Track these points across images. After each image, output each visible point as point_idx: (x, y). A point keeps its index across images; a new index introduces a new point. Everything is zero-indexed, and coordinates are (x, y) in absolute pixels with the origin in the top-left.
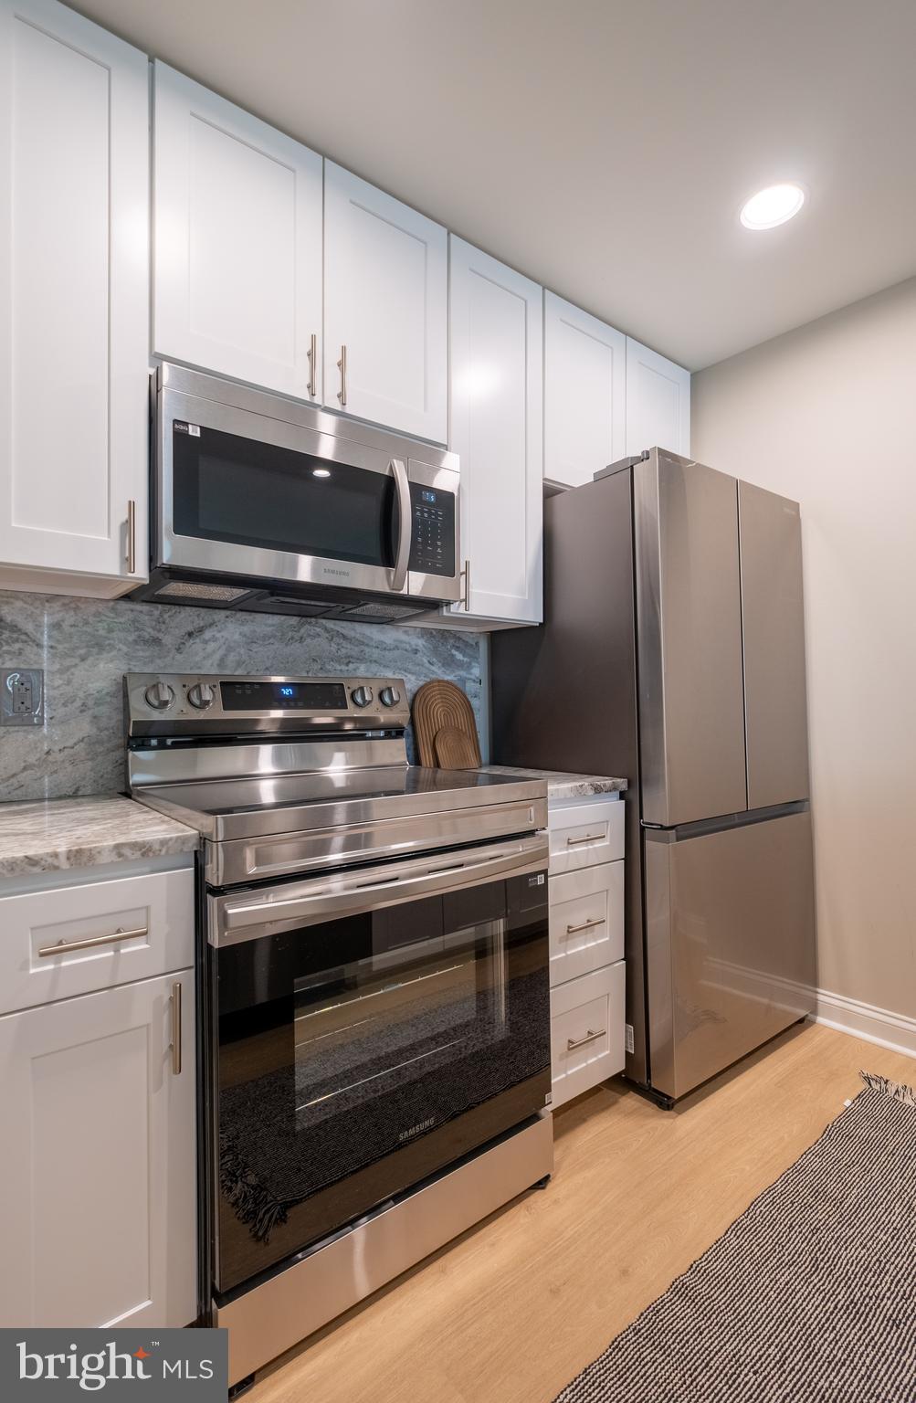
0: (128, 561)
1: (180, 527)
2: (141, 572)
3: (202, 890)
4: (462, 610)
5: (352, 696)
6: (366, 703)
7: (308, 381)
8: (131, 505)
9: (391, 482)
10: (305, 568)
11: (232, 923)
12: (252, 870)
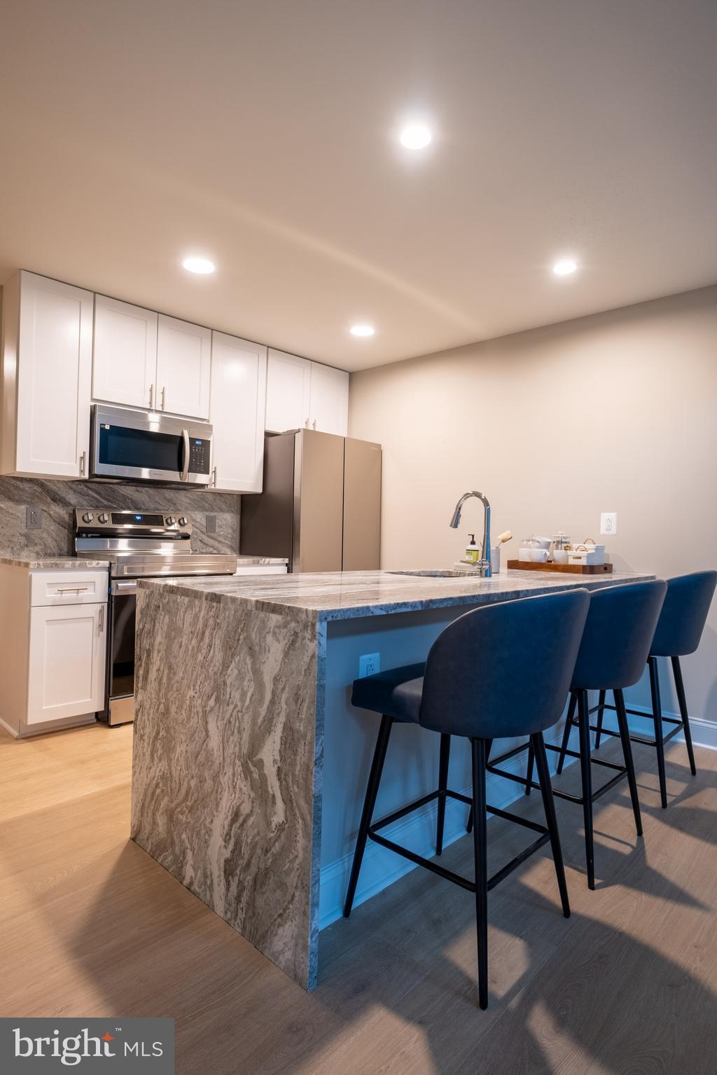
0: (82, 471)
1: (101, 461)
2: (86, 476)
3: (111, 578)
4: (213, 487)
5: (167, 520)
6: (172, 524)
7: (149, 401)
8: (84, 453)
9: (182, 439)
10: (145, 473)
11: (119, 588)
12: (126, 574)
